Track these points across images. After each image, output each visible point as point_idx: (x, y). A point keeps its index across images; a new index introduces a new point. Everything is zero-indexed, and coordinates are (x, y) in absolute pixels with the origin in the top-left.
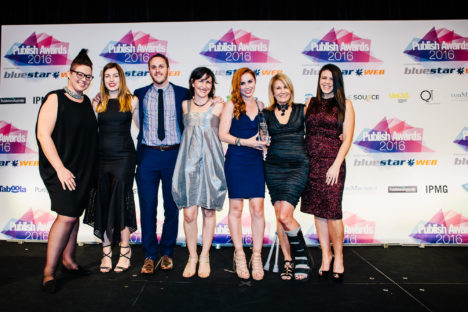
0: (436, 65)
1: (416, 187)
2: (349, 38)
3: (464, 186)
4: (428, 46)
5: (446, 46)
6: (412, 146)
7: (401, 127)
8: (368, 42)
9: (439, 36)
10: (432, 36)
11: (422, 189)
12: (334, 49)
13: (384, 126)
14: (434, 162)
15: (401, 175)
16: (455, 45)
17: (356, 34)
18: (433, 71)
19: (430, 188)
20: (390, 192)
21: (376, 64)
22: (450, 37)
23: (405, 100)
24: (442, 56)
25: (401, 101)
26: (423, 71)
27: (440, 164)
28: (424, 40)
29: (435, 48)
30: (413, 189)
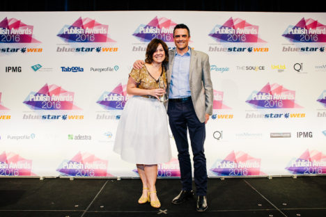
0: (305, 45)
1: (290, 134)
2: (243, 24)
3: (323, 132)
4: (299, 31)
5: (312, 31)
6: (287, 103)
7: (280, 90)
8: (257, 28)
9: (307, 24)
10: (302, 24)
11: (294, 135)
12: (232, 33)
13: (267, 89)
14: (303, 115)
15: (280, 125)
16: (318, 31)
17: (248, 21)
18: (303, 49)
19: (299, 134)
20: (271, 137)
21: (262, 43)
22: (315, 24)
23: (283, 70)
24: (309, 38)
25: (280, 71)
26: (296, 50)
27: (307, 116)
28: (296, 27)
29: (304, 33)
30: (289, 135)
